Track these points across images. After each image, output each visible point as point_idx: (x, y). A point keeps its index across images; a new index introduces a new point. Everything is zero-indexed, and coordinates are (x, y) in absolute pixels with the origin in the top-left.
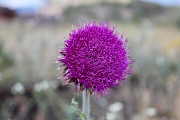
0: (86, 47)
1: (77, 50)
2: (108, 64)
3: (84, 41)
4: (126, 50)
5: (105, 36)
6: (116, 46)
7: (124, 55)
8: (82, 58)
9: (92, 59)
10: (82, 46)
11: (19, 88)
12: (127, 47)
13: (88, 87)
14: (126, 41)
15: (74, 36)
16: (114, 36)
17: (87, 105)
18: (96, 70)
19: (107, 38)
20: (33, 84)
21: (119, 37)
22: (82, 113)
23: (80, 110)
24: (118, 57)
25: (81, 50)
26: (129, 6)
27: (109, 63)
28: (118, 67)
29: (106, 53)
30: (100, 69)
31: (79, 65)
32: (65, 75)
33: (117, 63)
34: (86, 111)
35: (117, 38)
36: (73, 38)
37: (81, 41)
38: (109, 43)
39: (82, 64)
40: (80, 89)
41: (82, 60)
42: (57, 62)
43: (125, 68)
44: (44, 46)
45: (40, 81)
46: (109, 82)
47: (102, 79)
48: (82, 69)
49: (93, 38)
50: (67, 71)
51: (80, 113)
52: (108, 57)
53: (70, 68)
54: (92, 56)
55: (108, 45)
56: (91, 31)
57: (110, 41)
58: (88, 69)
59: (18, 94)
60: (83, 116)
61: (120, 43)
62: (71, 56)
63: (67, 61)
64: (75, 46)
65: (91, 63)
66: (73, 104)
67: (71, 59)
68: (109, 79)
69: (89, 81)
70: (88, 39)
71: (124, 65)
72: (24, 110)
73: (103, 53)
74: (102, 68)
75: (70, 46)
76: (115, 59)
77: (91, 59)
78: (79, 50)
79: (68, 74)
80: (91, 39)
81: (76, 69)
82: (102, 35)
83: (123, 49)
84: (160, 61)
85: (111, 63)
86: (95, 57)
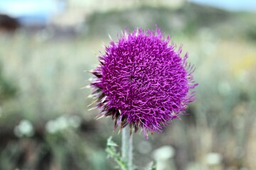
0: (131, 65)
1: (119, 69)
2: (161, 88)
3: (127, 56)
4: (185, 69)
5: (157, 49)
6: (172, 63)
7: (183, 76)
8: (125, 80)
9: (140, 81)
10: (125, 63)
11: (25, 128)
12: (188, 65)
13: (134, 121)
14: (186, 56)
15: (113, 50)
16: (170, 49)
17: (129, 148)
18: (145, 96)
19: (160, 52)
20: (45, 122)
21: (176, 51)
22: (122, 159)
23: (118, 154)
24: (175, 78)
25: (124, 70)
26: (180, 11)
27: (164, 86)
28: (176, 92)
29: (159, 73)
30: (151, 96)
31: (121, 91)
32: (101, 105)
33: (175, 86)
34: (127, 157)
35: (172, 52)
36: (112, 52)
37: (123, 57)
38: (163, 59)
39: (126, 88)
40: (122, 125)
41: (126, 82)
42: (88, 87)
43: (184, 95)
44: (60, 68)
45: (55, 117)
46: (163, 114)
47: (154, 110)
48: (125, 96)
49: (140, 52)
50: (104, 99)
51: (119, 160)
52: (162, 79)
53: (108, 95)
54: (139, 77)
55: (162, 62)
56: (137, 42)
57: (164, 56)
58: (134, 95)
59: (25, 136)
60: (123, 163)
61: (177, 59)
62: (110, 77)
63: (105, 85)
64: (116, 64)
65: (138, 88)
66: (110, 146)
67: (109, 82)
68: (163, 109)
69: (136, 112)
70: (133, 54)
71: (184, 90)
72: (33, 158)
73: (154, 73)
74: (154, 94)
75: (108, 64)
76: (171, 81)
77: (138, 81)
78: (121, 69)
79: (105, 104)
80: (137, 54)
81: (118, 96)
82: (152, 48)
83: (182, 68)
84: (226, 87)
85: (166, 87)
86: (144, 79)
